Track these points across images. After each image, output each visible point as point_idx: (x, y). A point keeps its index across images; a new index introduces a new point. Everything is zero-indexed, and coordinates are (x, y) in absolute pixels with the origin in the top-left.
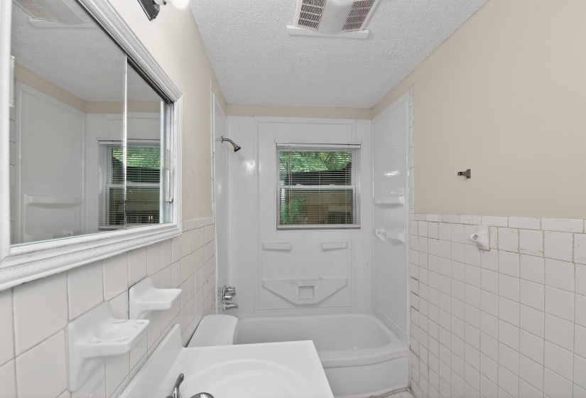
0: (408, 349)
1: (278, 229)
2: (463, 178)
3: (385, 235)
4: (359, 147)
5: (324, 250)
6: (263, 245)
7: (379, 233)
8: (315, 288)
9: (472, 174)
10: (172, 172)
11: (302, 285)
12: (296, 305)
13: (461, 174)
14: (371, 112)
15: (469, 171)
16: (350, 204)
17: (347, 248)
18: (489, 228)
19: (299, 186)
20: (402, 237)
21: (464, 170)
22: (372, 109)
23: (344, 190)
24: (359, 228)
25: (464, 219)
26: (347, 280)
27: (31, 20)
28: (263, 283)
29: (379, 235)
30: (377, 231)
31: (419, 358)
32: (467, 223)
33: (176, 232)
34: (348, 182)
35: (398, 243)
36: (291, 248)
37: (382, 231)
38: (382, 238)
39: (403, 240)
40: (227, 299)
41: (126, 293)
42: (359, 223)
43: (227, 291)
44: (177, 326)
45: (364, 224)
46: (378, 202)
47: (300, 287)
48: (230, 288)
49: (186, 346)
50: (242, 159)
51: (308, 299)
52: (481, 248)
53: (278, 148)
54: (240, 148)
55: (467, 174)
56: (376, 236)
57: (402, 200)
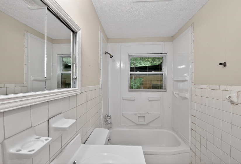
0: (190, 149)
1: (129, 91)
2: (222, 66)
3: (178, 95)
4: (166, 54)
5: (150, 101)
6: (123, 98)
7: (175, 93)
8: (145, 117)
9: (227, 64)
10: (76, 64)
11: (139, 116)
12: (137, 124)
13: (221, 64)
14: (172, 38)
15: (225, 63)
16: (162, 80)
17: (160, 100)
18: (238, 92)
19: (139, 73)
20: (187, 95)
21: (223, 62)
22: (172, 37)
23: (159, 74)
24: (165, 91)
25: (222, 87)
26: (160, 114)
27: (29, 6)
28: (123, 114)
29: (175, 95)
30: (174, 93)
31: (195, 154)
32: (224, 90)
33: (78, 92)
34: (161, 70)
35: (185, 98)
36: (135, 99)
37: (177, 92)
38: (177, 96)
39: (188, 98)
40: (107, 120)
41: (47, 122)
42: (166, 89)
43: (107, 116)
44: (79, 134)
45: (168, 89)
46: (175, 79)
47: (139, 117)
48: (108, 115)
49: (84, 144)
50: (114, 61)
51: (142, 122)
52: (232, 103)
53: (129, 56)
54: (113, 56)
55: (224, 64)
56: (174, 95)
57: (187, 78)
